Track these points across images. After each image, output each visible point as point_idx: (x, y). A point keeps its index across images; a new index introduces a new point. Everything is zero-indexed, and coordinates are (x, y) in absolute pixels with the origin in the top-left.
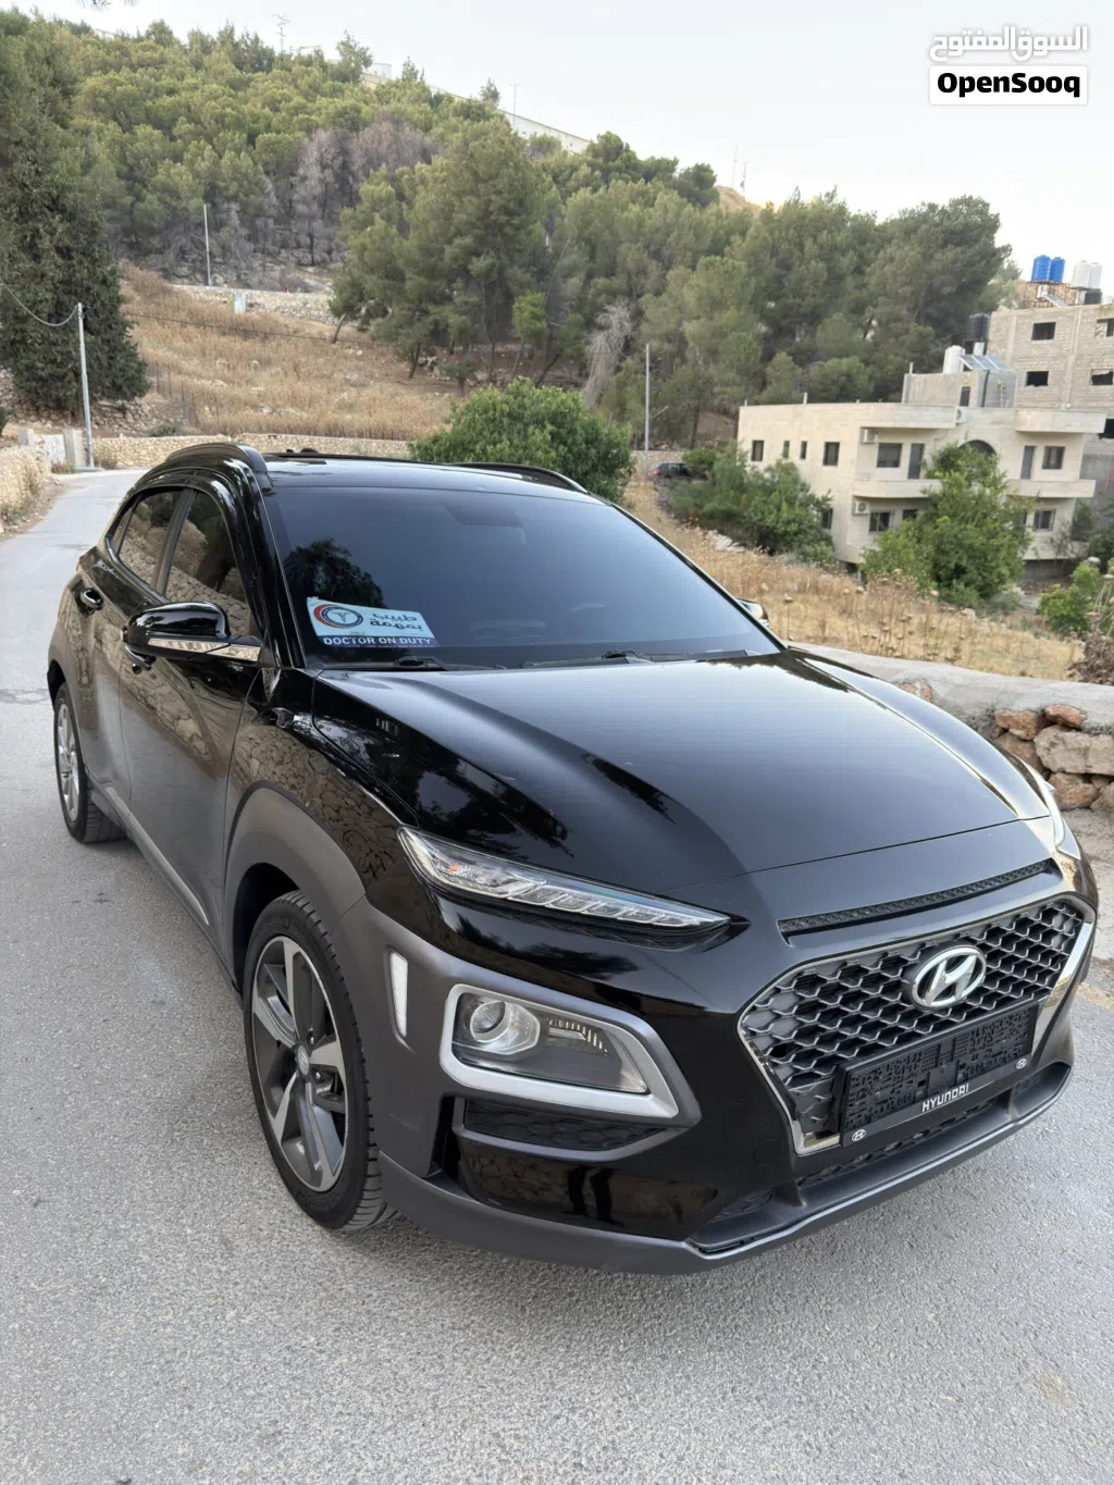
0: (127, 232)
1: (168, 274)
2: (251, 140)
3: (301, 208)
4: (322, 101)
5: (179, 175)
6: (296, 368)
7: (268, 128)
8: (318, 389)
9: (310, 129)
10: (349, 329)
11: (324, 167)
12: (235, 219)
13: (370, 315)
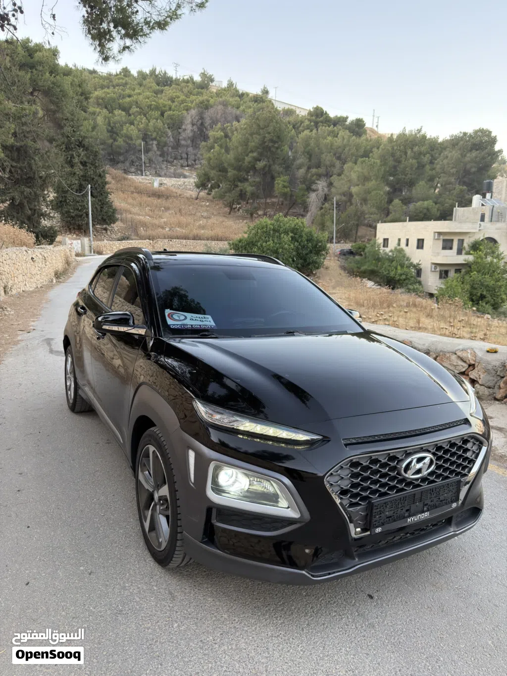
0: (109, 154)
1: (126, 172)
2: (162, 114)
3: (183, 142)
4: (193, 97)
5: (133, 131)
6: (180, 210)
7: (170, 109)
8: (190, 219)
9: (188, 109)
10: (203, 194)
11: (193, 125)
12: (155, 148)
13: (212, 188)
